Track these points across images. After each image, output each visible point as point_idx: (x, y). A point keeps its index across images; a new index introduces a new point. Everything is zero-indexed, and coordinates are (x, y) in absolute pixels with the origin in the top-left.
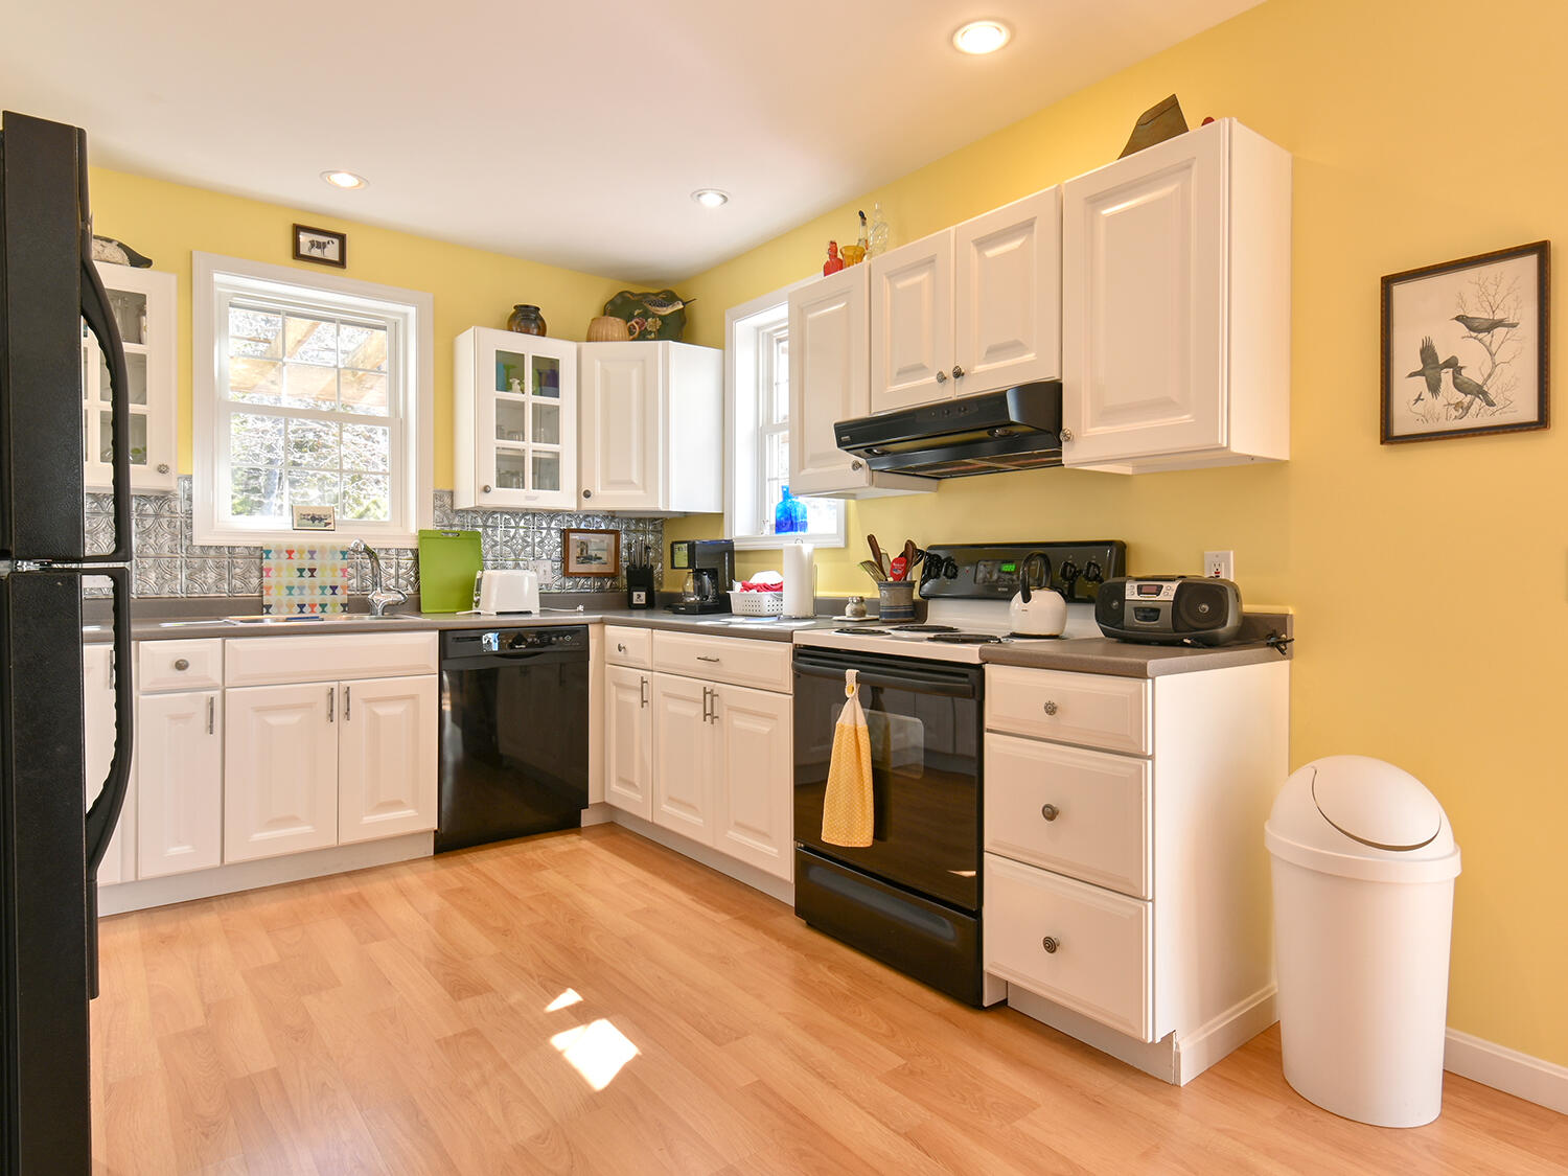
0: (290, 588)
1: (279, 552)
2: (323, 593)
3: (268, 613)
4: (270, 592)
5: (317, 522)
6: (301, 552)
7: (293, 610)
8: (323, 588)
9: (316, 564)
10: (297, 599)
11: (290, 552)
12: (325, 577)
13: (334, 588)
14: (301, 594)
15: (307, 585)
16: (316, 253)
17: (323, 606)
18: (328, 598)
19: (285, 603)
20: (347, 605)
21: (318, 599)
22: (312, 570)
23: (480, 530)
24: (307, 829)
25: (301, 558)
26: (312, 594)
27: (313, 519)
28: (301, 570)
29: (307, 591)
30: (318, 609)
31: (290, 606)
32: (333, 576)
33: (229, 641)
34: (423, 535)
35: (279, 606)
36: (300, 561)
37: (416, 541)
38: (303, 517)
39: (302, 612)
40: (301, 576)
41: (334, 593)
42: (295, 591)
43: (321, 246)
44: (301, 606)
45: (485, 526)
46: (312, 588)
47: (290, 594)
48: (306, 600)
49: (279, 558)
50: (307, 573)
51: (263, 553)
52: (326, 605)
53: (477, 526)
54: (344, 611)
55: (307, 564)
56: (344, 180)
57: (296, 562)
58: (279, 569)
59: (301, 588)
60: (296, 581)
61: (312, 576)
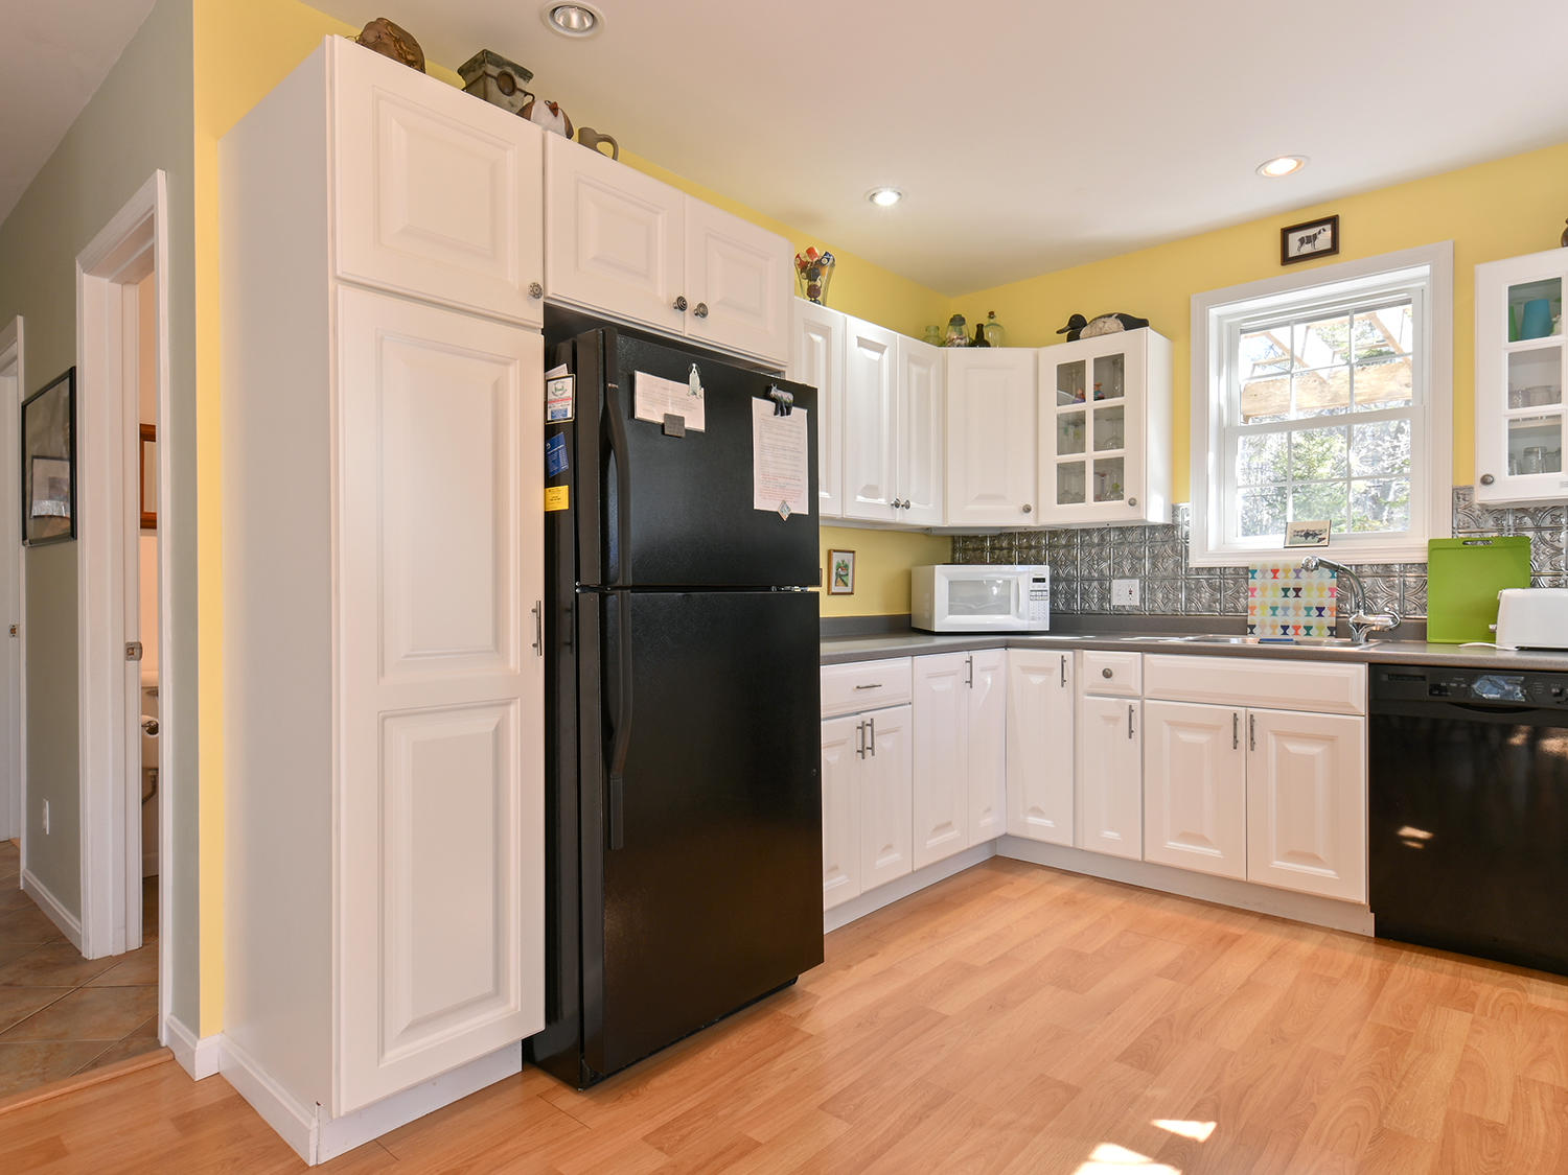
0: (1274, 609)
1: (1264, 572)
2: (1308, 615)
3: (1252, 632)
4: (1255, 612)
5: (1309, 538)
6: (1286, 571)
7: (1277, 631)
8: (1308, 609)
9: (1302, 583)
10: (1280, 620)
11: (1275, 572)
12: (1311, 598)
13: (1320, 610)
14: (1285, 614)
15: (1291, 605)
16: (1307, 249)
17: (1308, 628)
18: (1314, 620)
19: (1268, 623)
20: (1335, 628)
21: (1303, 621)
22: (1297, 590)
23: (1530, 534)
24: (1216, 853)
25: (1286, 577)
26: (1297, 615)
27: (1307, 535)
28: (1286, 590)
29: (1291, 612)
30: (1302, 631)
31: (1273, 627)
32: (1321, 596)
33: (1148, 656)
34: (1435, 546)
35: (1263, 627)
36: (1285, 580)
37: (1426, 554)
38: (1297, 533)
39: (1285, 633)
40: (1286, 596)
41: (1320, 615)
42: (1279, 612)
43: (1311, 239)
44: (1285, 628)
45: (1538, 529)
46: (1297, 608)
47: (1274, 614)
48: (1290, 621)
49: (1264, 577)
50: (1292, 593)
51: (1247, 573)
52: (1312, 627)
53: (1523, 529)
54: (1331, 635)
55: (1292, 584)
56: (1281, 167)
57: (1281, 582)
58: (1264, 589)
59: (1286, 609)
60: (1280, 601)
61: (1297, 596)
